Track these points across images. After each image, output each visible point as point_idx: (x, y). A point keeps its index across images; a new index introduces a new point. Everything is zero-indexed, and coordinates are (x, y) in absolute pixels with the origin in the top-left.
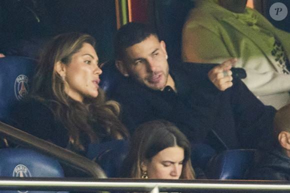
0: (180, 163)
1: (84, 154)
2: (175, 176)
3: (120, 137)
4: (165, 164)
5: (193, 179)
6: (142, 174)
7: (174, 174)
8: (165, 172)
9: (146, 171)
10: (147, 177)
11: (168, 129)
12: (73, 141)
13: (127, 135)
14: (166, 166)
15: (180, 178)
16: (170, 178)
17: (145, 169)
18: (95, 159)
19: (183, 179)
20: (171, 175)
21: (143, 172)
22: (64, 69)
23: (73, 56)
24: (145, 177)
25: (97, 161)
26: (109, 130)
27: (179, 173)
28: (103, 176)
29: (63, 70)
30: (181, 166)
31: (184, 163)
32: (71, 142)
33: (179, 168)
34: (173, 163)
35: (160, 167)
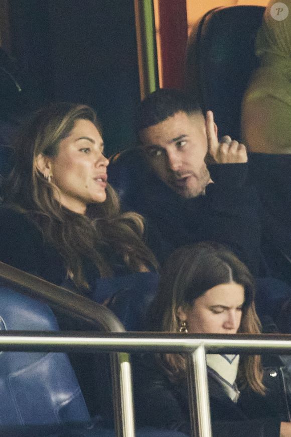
0: (238, 309)
1: (88, 294)
2: (230, 329)
3: (144, 269)
4: (214, 309)
5: (259, 333)
6: (179, 325)
7: (228, 326)
8: (215, 322)
9: (186, 322)
10: (186, 331)
11: (219, 256)
12: (72, 275)
13: (156, 265)
14: (216, 312)
15: (238, 331)
16: (222, 331)
17: (183, 317)
18: (106, 302)
19: (243, 333)
20: (224, 327)
21: (181, 323)
22: (50, 165)
23: (62, 144)
24: (184, 330)
25: (109, 306)
26: (127, 258)
27: (237, 323)
28: (119, 329)
29: (48, 168)
30: (240, 313)
31: (244, 308)
32: (69, 277)
33: (237, 316)
34: (226, 308)
35: (207, 315)
